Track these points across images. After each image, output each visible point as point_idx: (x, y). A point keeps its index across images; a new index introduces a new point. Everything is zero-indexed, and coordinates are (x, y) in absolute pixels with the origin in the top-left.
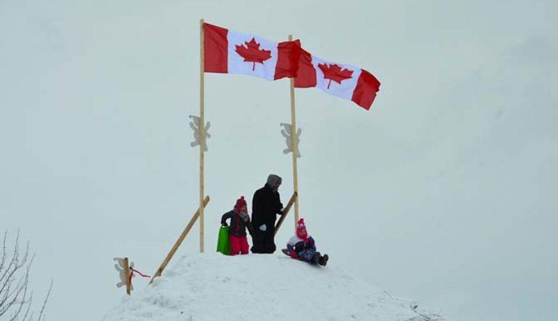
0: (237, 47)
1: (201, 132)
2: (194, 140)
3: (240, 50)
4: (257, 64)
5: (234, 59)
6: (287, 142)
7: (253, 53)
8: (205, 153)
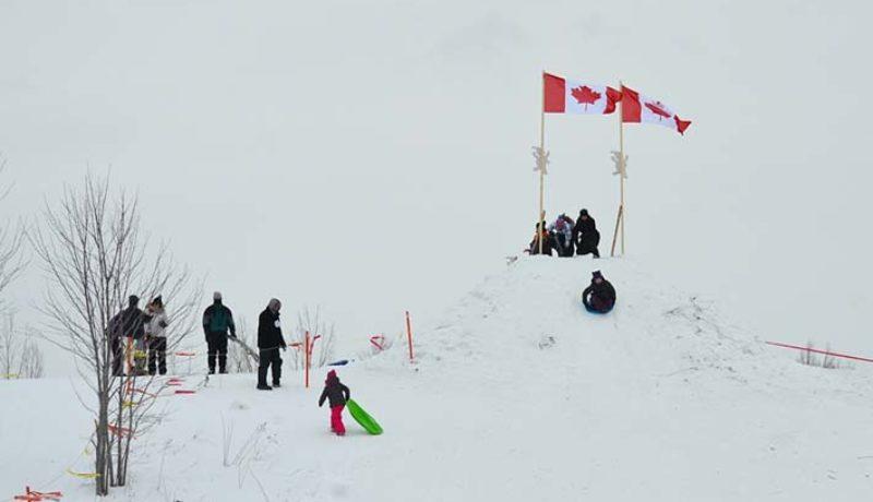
0: (573, 90)
1: (542, 159)
2: (535, 165)
3: (575, 93)
4: (589, 105)
5: (570, 100)
6: (617, 167)
7: (586, 95)
8: (544, 176)
